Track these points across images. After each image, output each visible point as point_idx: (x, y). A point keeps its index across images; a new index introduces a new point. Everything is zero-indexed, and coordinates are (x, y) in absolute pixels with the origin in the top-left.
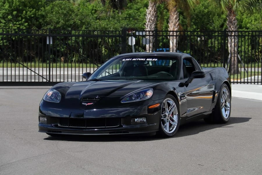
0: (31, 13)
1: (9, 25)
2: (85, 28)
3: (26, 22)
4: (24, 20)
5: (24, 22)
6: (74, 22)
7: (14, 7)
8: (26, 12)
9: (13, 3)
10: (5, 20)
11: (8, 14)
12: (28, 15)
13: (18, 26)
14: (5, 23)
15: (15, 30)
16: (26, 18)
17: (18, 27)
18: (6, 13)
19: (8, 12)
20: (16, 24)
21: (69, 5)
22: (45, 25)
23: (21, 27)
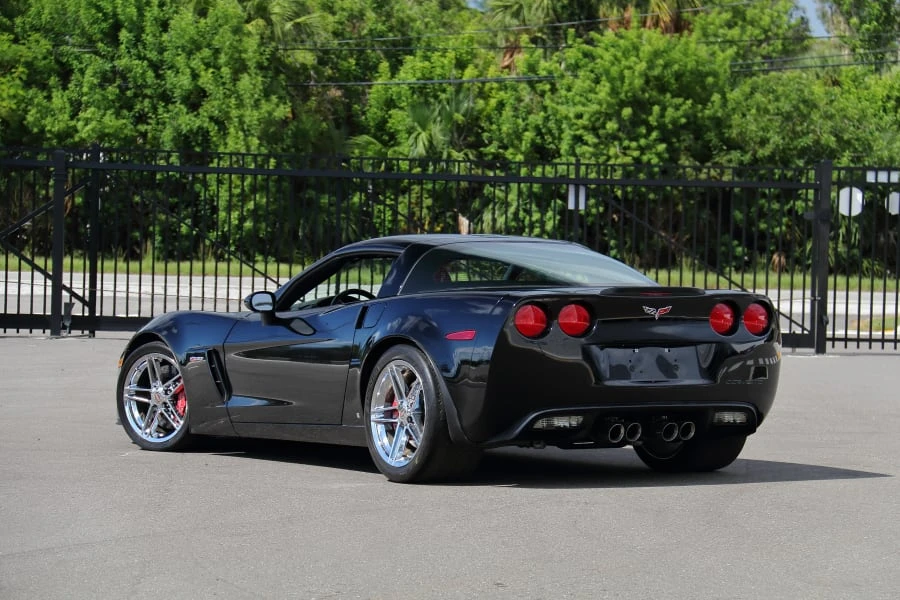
0: (680, 113)
1: (608, 150)
2: (852, 161)
3: (661, 140)
4: (654, 135)
5: (655, 140)
6: (817, 142)
7: (627, 92)
8: (664, 109)
9: (623, 82)
10: (598, 136)
11: (608, 117)
12: (667, 120)
13: (636, 154)
14: (595, 146)
15: (624, 166)
16: (661, 127)
17: (634, 159)
18: (600, 113)
19: (608, 111)
20: (628, 148)
21: (802, 87)
22: (721, 150)
23: (645, 158)
